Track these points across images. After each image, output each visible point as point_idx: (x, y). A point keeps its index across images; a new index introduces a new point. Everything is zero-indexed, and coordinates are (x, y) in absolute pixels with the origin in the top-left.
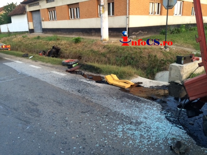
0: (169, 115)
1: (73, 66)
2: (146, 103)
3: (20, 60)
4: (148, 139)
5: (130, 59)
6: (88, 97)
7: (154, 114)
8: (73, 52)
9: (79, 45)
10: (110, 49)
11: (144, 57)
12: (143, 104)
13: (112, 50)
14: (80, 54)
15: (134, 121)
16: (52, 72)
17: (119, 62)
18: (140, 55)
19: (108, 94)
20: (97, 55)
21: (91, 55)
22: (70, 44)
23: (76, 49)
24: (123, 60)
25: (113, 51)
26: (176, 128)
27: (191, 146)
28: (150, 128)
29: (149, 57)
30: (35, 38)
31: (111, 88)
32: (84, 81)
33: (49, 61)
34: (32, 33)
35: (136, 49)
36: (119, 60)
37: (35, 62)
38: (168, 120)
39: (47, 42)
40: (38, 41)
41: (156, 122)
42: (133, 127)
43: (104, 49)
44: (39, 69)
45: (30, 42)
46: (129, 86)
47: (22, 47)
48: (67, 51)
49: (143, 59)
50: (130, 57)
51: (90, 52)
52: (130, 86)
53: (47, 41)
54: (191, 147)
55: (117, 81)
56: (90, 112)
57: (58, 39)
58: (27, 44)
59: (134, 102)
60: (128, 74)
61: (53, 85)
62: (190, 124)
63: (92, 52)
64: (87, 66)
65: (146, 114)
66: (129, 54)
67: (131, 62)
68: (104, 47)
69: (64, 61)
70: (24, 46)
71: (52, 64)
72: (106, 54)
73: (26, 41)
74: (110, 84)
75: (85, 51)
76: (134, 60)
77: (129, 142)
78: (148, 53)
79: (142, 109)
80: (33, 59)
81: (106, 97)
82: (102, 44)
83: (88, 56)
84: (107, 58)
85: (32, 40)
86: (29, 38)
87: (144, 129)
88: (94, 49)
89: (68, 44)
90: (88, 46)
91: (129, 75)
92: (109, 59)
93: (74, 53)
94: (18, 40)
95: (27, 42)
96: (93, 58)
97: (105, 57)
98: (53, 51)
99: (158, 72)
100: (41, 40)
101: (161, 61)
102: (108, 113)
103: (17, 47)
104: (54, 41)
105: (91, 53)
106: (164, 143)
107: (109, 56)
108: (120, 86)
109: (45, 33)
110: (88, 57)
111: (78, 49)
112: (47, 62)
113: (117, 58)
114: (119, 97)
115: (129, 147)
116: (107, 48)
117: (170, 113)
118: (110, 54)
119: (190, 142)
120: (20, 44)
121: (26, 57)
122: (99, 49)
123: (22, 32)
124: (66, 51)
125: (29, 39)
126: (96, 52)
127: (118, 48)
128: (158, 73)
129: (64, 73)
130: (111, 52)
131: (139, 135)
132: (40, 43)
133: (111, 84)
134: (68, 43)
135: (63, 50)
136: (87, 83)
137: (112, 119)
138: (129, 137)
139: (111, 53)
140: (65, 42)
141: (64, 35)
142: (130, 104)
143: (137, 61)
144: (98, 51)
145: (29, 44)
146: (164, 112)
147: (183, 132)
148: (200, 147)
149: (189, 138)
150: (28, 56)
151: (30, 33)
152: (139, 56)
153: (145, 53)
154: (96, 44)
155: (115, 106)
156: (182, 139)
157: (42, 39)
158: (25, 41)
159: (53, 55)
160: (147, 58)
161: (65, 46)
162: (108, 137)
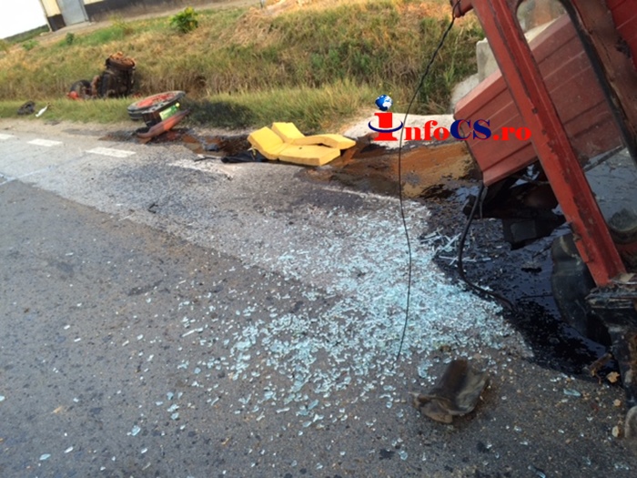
0: (452, 245)
1: (163, 115)
2: (378, 212)
3: (7, 129)
4: (342, 370)
5: (358, 53)
6: (176, 226)
7: (395, 252)
8: (175, 67)
9: (193, 36)
10: (289, 29)
11: (404, 34)
12: (364, 217)
13: (297, 32)
14: (198, 68)
15: (312, 296)
16: (92, 151)
17: (322, 70)
18: (392, 31)
19: (250, 202)
20: (252, 61)
21: (230, 64)
22: (164, 41)
23: (184, 52)
24: (337, 59)
25: (300, 35)
26: (466, 297)
27: (508, 374)
28: (362, 318)
29: (422, 31)
30: (61, 45)
31: (269, 175)
32: (185, 166)
33: (93, 116)
34: (59, 28)
35: (377, 8)
36: (321, 64)
37: (53, 124)
38: (443, 270)
39: (96, 48)
40: (69, 52)
41: (393, 285)
42: (299, 323)
43: (271, 33)
44: (51, 151)
45: (47, 62)
46: (336, 153)
47: (26, 82)
48: (158, 67)
49: (404, 43)
50: (358, 45)
51: (225, 57)
52: (339, 154)
53: (96, 44)
54: (506, 381)
55: (295, 143)
56: (162, 286)
57: (128, 32)
58: (37, 69)
59: (336, 214)
60: (336, 109)
61: (74, 198)
62: (527, 270)
63: (233, 54)
64: (208, 106)
65: (365, 257)
66: (352, 36)
67: (363, 61)
68: (272, 26)
69: (134, 104)
70: (30, 80)
71: (100, 122)
72: (278, 53)
73: (35, 61)
74: (270, 158)
75: (209, 54)
76: (371, 54)
77: (263, 397)
78: (420, 17)
79: (355, 240)
80: (47, 118)
81: (239, 217)
82: (264, 18)
83: (221, 70)
84: (283, 65)
85: (51, 53)
86: (45, 46)
87: (342, 322)
88: (240, 42)
89: (159, 41)
90: (220, 34)
91: (342, 113)
92: (290, 69)
93: (179, 69)
94: (14, 62)
95: (39, 61)
96: (239, 74)
97: (277, 61)
98: (108, 76)
99: (459, 80)
100: (76, 48)
101: (466, 39)
102: (224, 280)
103: (11, 86)
104: (115, 39)
105: (231, 58)
106: (402, 375)
107: (290, 57)
108: (303, 159)
109: (97, 21)
110: (222, 74)
111: (190, 51)
112: (86, 121)
113: (316, 58)
114: (286, 206)
115: (257, 417)
116: (282, 29)
117: (456, 238)
118: (292, 49)
119: (510, 354)
120: (18, 74)
121: (27, 114)
122: (256, 36)
123: (32, 31)
124: (152, 69)
125: (42, 49)
126: (245, 50)
127: (315, 20)
128: (460, 84)
129: (126, 150)
130: (293, 40)
131: (313, 355)
132: (74, 59)
133: (274, 159)
134: (159, 38)
135: (144, 65)
136: (191, 170)
137: (232, 300)
138: (270, 370)
139: (293, 45)
140: (151, 37)
141: (156, 12)
142: (318, 225)
143: (383, 56)
144: (253, 46)
145: (42, 68)
146: (437, 234)
147: (487, 311)
148: (547, 372)
149: (508, 336)
150: (32, 111)
151: (54, 30)
152: (387, 35)
153: (409, 18)
154: (245, 22)
155: (261, 244)
156: (480, 345)
157: (81, 41)
158: (32, 62)
159: (114, 91)
160: (417, 37)
161: (149, 51)
162: (190, 386)
